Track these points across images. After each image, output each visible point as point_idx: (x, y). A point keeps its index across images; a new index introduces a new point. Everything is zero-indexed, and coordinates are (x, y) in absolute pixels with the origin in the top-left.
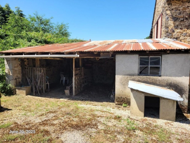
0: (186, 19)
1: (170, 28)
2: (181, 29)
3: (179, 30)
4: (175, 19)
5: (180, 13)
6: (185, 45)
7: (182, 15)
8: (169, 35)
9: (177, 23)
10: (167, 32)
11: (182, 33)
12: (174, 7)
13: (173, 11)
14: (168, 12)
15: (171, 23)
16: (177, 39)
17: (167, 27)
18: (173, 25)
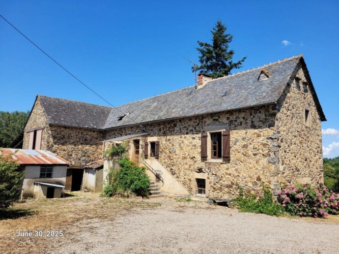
0: (62, 138)
1: (51, 143)
2: (58, 145)
3: (57, 146)
4: (54, 138)
5: (58, 134)
6: (64, 161)
7: (59, 135)
8: (49, 148)
9: (56, 141)
10: (48, 146)
11: (59, 148)
12: (54, 129)
13: (53, 132)
14: (50, 132)
15: (51, 140)
16: (55, 152)
17: (48, 143)
18: (52, 141)
